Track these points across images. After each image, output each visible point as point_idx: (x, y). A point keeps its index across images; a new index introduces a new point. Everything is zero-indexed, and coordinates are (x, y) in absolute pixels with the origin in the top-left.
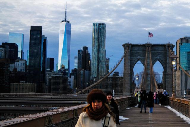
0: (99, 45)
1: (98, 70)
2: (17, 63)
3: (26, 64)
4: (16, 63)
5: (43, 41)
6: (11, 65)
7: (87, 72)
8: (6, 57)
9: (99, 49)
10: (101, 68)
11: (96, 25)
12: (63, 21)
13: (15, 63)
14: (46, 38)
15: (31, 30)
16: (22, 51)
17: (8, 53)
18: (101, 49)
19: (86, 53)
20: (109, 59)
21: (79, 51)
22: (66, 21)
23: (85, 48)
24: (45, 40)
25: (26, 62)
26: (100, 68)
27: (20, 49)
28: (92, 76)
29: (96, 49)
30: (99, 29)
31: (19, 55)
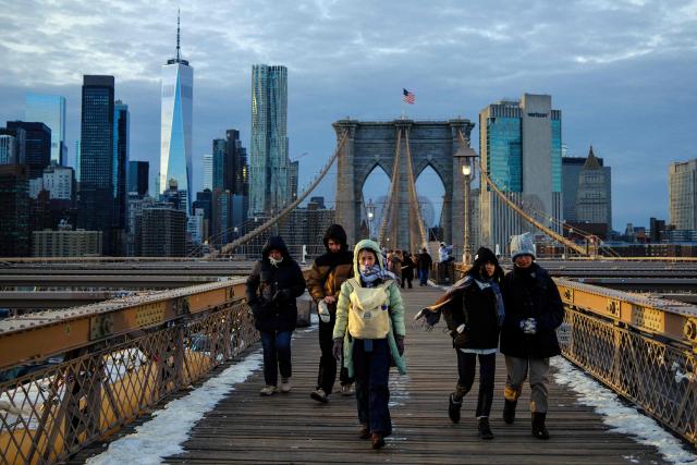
0: (269, 126)
1: (268, 192)
2: (49, 175)
3: (74, 180)
4: (47, 177)
5: (117, 116)
6: (32, 182)
7: (238, 199)
8: (17, 158)
9: (269, 134)
10: (276, 189)
11: (260, 70)
12: (170, 62)
13: (45, 175)
14: (126, 107)
15: (83, 87)
16: (62, 143)
17: (22, 148)
18: (275, 135)
19: (234, 147)
20: (297, 163)
21: (216, 143)
22: (178, 61)
23: (235, 134)
24: (124, 113)
25: (73, 172)
26: (272, 188)
27: (56, 138)
28: (251, 210)
29: (262, 136)
30: (269, 81)
31: (55, 155)
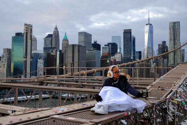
0: (174, 39)
1: (174, 58)
2: (116, 55)
3: (122, 56)
4: (116, 56)
5: (132, 40)
6: (112, 57)
7: (165, 60)
8: (109, 52)
9: (174, 42)
10: (177, 57)
12: (147, 25)
13: (115, 55)
14: (135, 37)
15: (124, 33)
16: (120, 48)
17: (110, 49)
18: (176, 41)
19: (164, 46)
20: (184, 50)
21: (159, 45)
22: (149, 24)
23: (164, 42)
24: (134, 39)
25: (122, 55)
27: (118, 47)
28: (169, 63)
29: (172, 42)
30: (174, 26)
31: (119, 51)
